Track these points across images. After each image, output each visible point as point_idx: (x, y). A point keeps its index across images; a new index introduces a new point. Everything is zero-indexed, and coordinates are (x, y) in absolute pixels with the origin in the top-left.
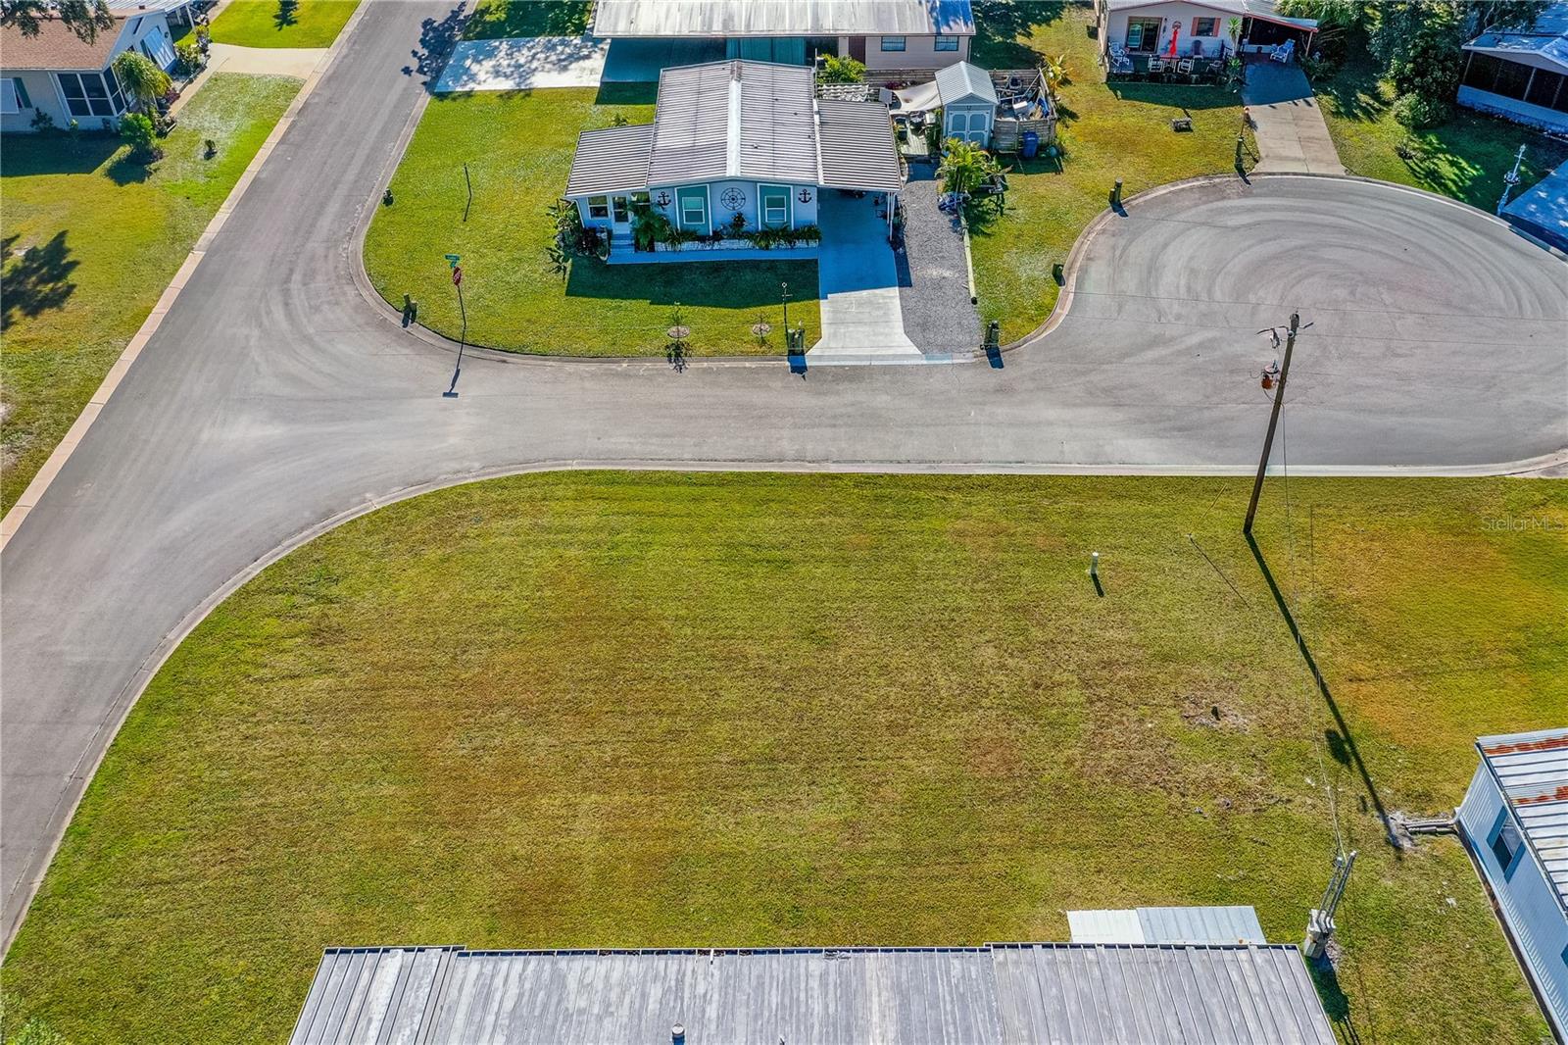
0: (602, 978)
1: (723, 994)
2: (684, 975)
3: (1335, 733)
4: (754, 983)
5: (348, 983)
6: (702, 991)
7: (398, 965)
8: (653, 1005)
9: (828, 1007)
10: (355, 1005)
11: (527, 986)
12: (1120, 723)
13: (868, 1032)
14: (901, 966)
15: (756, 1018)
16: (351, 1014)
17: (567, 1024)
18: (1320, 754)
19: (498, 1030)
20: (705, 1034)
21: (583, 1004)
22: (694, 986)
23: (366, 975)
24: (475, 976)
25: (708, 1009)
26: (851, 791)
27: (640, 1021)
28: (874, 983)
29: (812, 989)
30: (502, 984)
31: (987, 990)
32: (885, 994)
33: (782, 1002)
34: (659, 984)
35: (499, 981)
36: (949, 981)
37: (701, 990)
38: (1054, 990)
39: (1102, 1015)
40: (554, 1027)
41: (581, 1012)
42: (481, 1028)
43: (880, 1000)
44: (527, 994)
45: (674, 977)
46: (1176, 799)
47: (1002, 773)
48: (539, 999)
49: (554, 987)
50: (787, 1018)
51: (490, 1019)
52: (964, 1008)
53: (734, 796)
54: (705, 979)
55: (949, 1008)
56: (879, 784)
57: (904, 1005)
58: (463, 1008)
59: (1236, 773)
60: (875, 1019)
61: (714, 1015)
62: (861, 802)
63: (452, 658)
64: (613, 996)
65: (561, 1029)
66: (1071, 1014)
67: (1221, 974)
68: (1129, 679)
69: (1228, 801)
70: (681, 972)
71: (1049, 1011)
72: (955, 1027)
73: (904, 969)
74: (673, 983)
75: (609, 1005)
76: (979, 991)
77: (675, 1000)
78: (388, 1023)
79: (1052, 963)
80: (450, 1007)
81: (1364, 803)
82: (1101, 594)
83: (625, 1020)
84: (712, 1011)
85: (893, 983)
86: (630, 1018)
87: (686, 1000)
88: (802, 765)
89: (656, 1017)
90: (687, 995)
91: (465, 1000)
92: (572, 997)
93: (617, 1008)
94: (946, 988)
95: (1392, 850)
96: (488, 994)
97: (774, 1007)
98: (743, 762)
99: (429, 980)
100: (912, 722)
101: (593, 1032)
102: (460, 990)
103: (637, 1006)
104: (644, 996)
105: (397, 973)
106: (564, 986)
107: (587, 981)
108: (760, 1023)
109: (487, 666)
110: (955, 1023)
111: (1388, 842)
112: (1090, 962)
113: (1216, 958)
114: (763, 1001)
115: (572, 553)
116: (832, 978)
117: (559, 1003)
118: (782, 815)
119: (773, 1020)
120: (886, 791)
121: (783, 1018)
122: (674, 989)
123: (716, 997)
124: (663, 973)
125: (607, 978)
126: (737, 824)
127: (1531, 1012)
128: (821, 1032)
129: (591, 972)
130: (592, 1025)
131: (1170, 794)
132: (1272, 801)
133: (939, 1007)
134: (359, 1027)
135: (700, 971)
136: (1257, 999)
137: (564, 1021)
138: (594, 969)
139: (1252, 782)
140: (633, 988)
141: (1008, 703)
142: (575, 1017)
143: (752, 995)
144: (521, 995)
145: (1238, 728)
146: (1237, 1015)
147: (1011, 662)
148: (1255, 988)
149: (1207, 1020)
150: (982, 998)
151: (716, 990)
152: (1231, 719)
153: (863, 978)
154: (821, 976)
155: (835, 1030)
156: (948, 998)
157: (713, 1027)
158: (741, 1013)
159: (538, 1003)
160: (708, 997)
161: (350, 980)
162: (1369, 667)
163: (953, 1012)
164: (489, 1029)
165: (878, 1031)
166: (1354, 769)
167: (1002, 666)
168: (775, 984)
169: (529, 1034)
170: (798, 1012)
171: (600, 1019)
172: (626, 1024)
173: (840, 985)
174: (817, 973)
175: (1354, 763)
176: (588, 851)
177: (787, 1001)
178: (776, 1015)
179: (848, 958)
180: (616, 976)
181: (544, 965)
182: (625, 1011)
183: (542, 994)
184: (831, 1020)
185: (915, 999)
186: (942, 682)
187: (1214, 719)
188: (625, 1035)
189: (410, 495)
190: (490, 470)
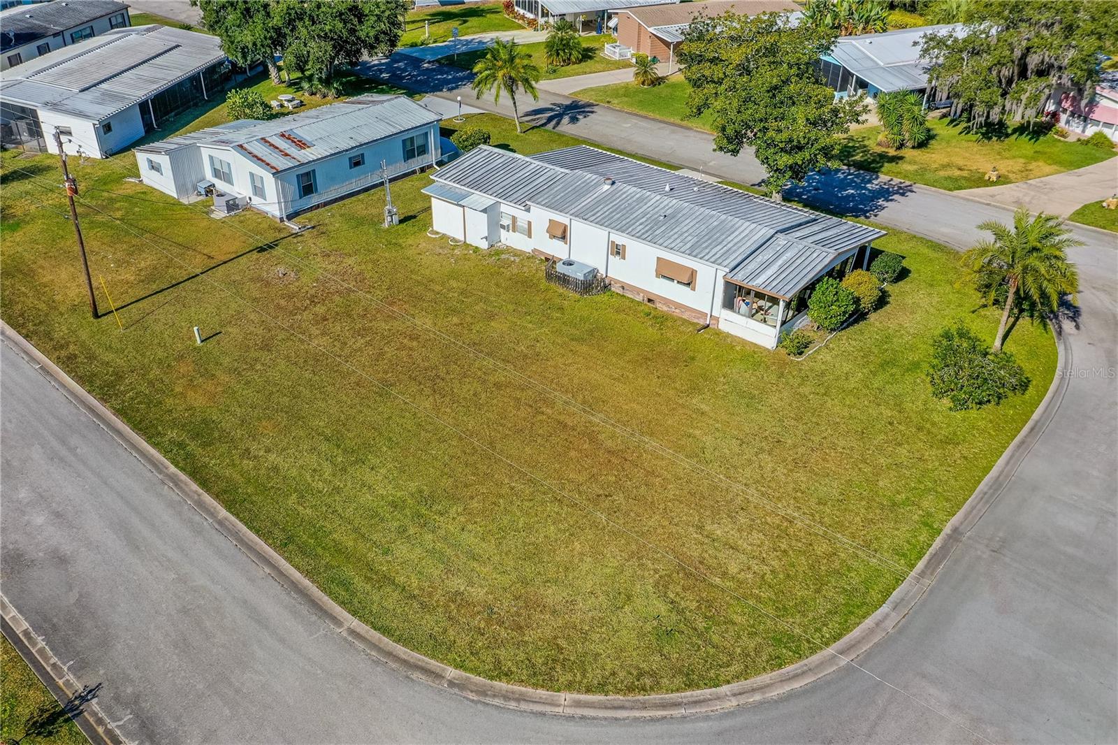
189: (521, 694)
190: (421, 676)
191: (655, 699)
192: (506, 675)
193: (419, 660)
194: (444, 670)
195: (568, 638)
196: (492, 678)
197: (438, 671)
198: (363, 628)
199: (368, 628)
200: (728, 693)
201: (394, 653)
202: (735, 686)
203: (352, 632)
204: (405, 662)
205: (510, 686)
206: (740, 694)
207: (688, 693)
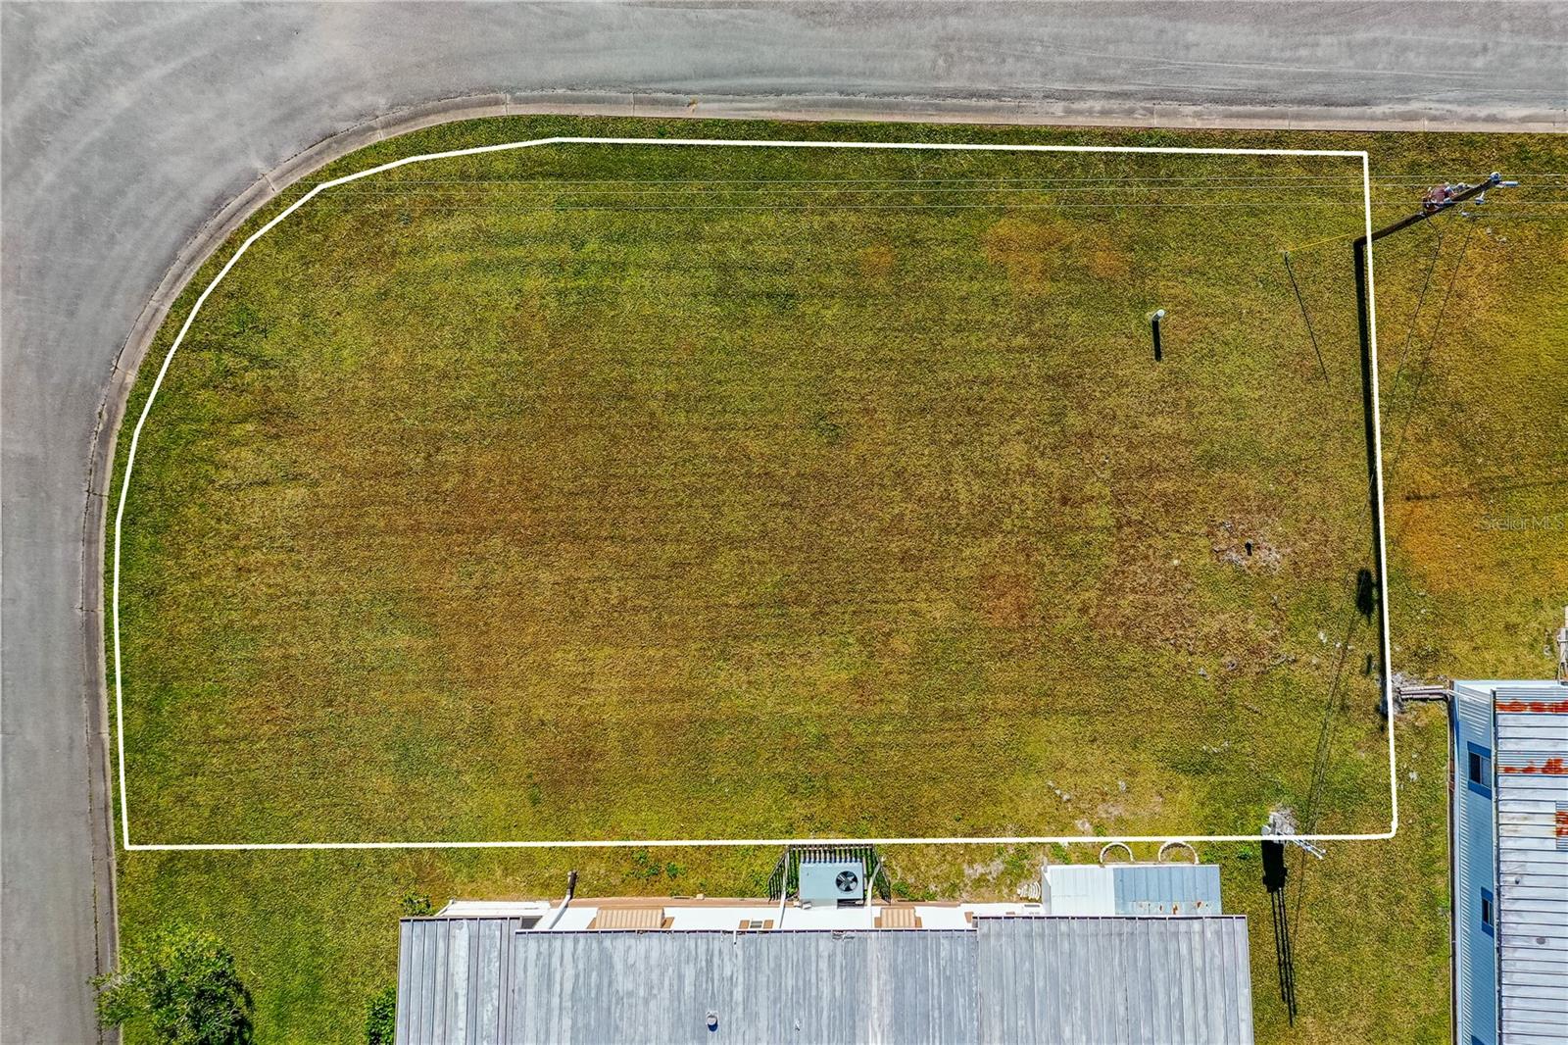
0: (643, 957)
1: (746, 975)
2: (712, 955)
3: (1368, 574)
4: (772, 965)
5: (429, 953)
6: (729, 973)
7: (467, 936)
8: (688, 988)
9: (835, 991)
10: (440, 977)
11: (581, 966)
12: (1146, 557)
13: (867, 1016)
14: (898, 947)
15: (775, 1002)
16: (439, 987)
17: (620, 1006)
18: (1343, 599)
19: (564, 1013)
20: (734, 1018)
21: (630, 986)
22: (721, 968)
23: (441, 945)
24: (535, 957)
25: (735, 992)
26: (861, 641)
27: (679, 1003)
28: (875, 965)
29: (822, 971)
30: (559, 964)
31: (970, 974)
32: (883, 976)
33: (797, 986)
34: (692, 965)
35: (556, 961)
36: (938, 963)
37: (727, 972)
38: (1027, 964)
39: (1064, 991)
40: (609, 1009)
41: (630, 994)
42: (549, 1011)
43: (879, 984)
44: (582, 975)
45: (704, 958)
46: (1182, 659)
47: (1014, 621)
48: (593, 980)
49: (604, 966)
50: (801, 1001)
51: (556, 1001)
52: (949, 992)
53: (745, 650)
54: (730, 959)
55: (936, 992)
56: (889, 634)
57: (899, 990)
58: (531, 990)
59: (1251, 626)
60: (874, 1003)
61: (740, 999)
62: (871, 656)
63: (426, 459)
64: (655, 976)
65: (615, 1013)
66: (1038, 989)
67: (1172, 947)
68: (1165, 495)
69: (1234, 662)
70: (710, 952)
71: (1020, 990)
72: (940, 1012)
73: (900, 950)
74: (704, 963)
75: (652, 987)
76: (963, 976)
77: (707, 982)
78: (472, 995)
79: (1029, 936)
80: (520, 990)
81: (1369, 663)
82: (1158, 356)
83: (667, 1002)
84: (738, 994)
85: (890, 965)
86: (672, 1001)
87: (716, 982)
88: (813, 608)
89: (692, 1000)
90: (716, 977)
91: (531, 981)
92: (620, 978)
93: (659, 990)
94: (935, 971)
95: (1378, 716)
96: (549, 975)
97: (790, 991)
98: (752, 606)
99: (496, 954)
100: (927, 553)
101: (642, 1015)
102: (525, 971)
103: (676, 988)
104: (681, 977)
105: (467, 946)
106: (612, 967)
107: (631, 961)
108: (778, 1006)
109: (466, 472)
110: (940, 1008)
111: (1377, 709)
112: (1062, 934)
113: (1172, 930)
114: (780, 984)
115: (533, 283)
116: (839, 958)
117: (610, 984)
118: (795, 673)
119: (789, 1004)
120: (896, 643)
121: (798, 1002)
122: (705, 970)
123: (741, 979)
124: (694, 953)
125: (647, 957)
126: (749, 682)
127: (1441, 884)
128: (829, 1017)
129: (633, 952)
130: (641, 1008)
131: (1178, 652)
132: (1278, 662)
133: (928, 991)
134: (449, 1000)
135: (726, 951)
136: (1198, 974)
137: (617, 1003)
138: (634, 947)
139: (1264, 636)
140: (671, 969)
141: (1032, 525)
142: (625, 1000)
143: (771, 976)
144: (577, 976)
145: (1268, 566)
146: (1177, 990)
147: (1040, 464)
148: (1198, 962)
149: (1151, 997)
150: (964, 981)
151: (741, 972)
152: (1264, 553)
153: (865, 960)
154: (829, 957)
155: (841, 1015)
156: (936, 981)
157: (740, 1009)
158: (763, 994)
159: (593, 985)
160: (735, 979)
161: (429, 949)
162: (1434, 478)
163: (939, 997)
164: (556, 1013)
165: (876, 1016)
166: (1373, 621)
167: (1031, 471)
168: (790, 965)
169: (590, 1017)
170: (810, 996)
171: (646, 1002)
172: (668, 1008)
173: (846, 967)
174: (826, 954)
175: (1375, 616)
176: (610, 716)
177: (801, 983)
178: (792, 999)
179: (852, 938)
180: (655, 955)
181: (591, 944)
182: (666, 994)
183: (594, 974)
184: (837, 1004)
185: (909, 984)
186: (963, 496)
187: (1245, 554)
188: (669, 1018)
189: (310, 166)
190: (401, 113)
191: (209, 251)
192: (334, 170)
193: (416, 125)
194: (389, 134)
195: (316, 247)
196: (344, 158)
197: (392, 129)
198: (490, 112)
199: (487, 116)
200: (162, 307)
201: (442, 114)
202: (161, 318)
203: (497, 102)
204: (427, 113)
205: (324, 164)
206: (154, 315)
207: (189, 278)
